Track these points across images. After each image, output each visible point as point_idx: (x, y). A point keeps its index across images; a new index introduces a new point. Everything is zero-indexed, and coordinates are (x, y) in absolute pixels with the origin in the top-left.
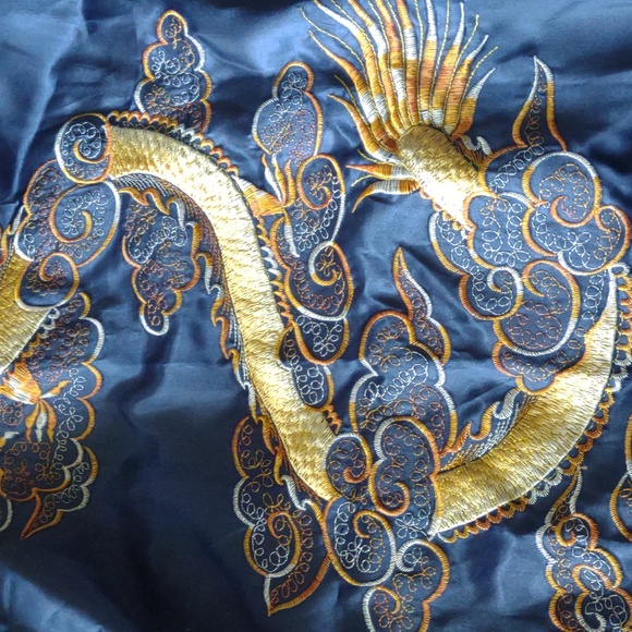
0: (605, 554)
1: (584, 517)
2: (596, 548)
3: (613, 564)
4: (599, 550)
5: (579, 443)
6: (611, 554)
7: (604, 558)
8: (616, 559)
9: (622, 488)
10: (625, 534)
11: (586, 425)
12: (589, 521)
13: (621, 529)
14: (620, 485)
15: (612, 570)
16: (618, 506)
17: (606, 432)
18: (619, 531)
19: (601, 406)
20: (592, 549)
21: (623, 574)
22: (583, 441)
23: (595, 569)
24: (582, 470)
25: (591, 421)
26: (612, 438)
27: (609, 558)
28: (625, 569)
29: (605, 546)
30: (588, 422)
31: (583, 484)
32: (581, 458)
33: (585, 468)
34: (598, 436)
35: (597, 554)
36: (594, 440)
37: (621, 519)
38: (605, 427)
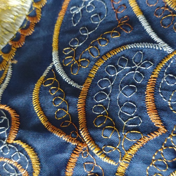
0: (24, 146)
1: (7, 109)
2: (15, 140)
3: (31, 156)
4: (18, 142)
5: (13, 40)
6: (30, 146)
7: (22, 151)
8: (35, 150)
9: (46, 78)
10: (45, 124)
11: (21, 24)
12: (11, 112)
13: (42, 119)
14: (45, 75)
15: (30, 162)
16: (40, 95)
17: (37, 29)
18: (40, 121)
19: (35, 6)
20: (11, 141)
21: (41, 167)
22: (17, 38)
23: (13, 162)
24: (12, 64)
25: (25, 20)
26: (43, 33)
27: (28, 151)
28: (42, 161)
29: (25, 137)
30: (22, 21)
31: (12, 77)
32: (13, 53)
33: (15, 62)
34: (30, 33)
35: (17, 146)
36: (27, 37)
37: (42, 109)
38: (37, 25)
